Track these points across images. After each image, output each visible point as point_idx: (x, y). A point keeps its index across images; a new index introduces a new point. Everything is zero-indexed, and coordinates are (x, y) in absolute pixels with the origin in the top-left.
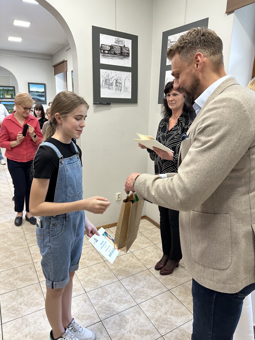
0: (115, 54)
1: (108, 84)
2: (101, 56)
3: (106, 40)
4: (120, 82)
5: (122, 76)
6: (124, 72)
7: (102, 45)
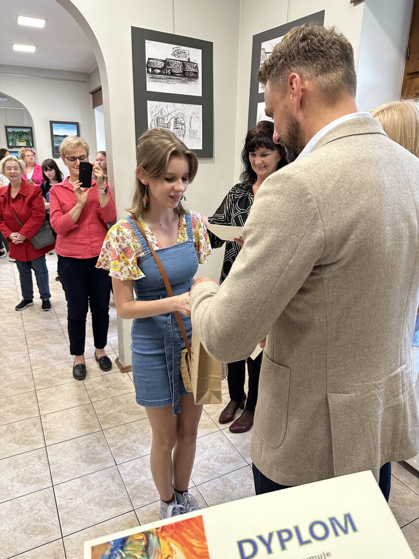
0: (173, 74)
1: (162, 126)
2: (147, 79)
3: (156, 51)
4: (183, 122)
5: (186, 112)
6: (190, 105)
7: (149, 59)
